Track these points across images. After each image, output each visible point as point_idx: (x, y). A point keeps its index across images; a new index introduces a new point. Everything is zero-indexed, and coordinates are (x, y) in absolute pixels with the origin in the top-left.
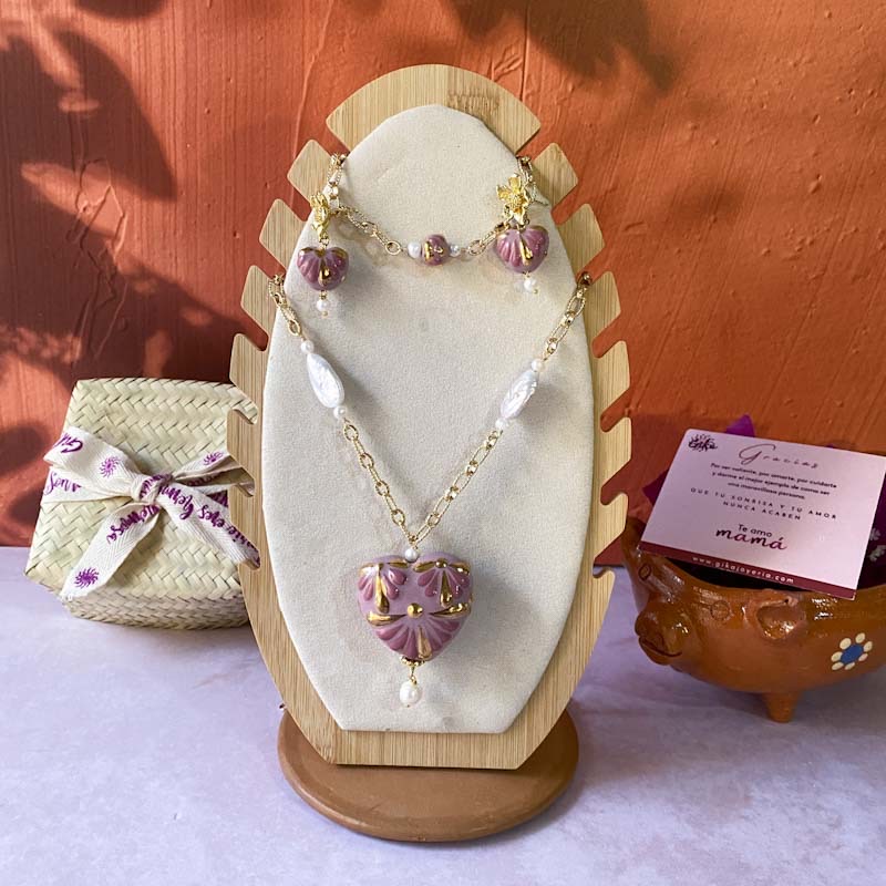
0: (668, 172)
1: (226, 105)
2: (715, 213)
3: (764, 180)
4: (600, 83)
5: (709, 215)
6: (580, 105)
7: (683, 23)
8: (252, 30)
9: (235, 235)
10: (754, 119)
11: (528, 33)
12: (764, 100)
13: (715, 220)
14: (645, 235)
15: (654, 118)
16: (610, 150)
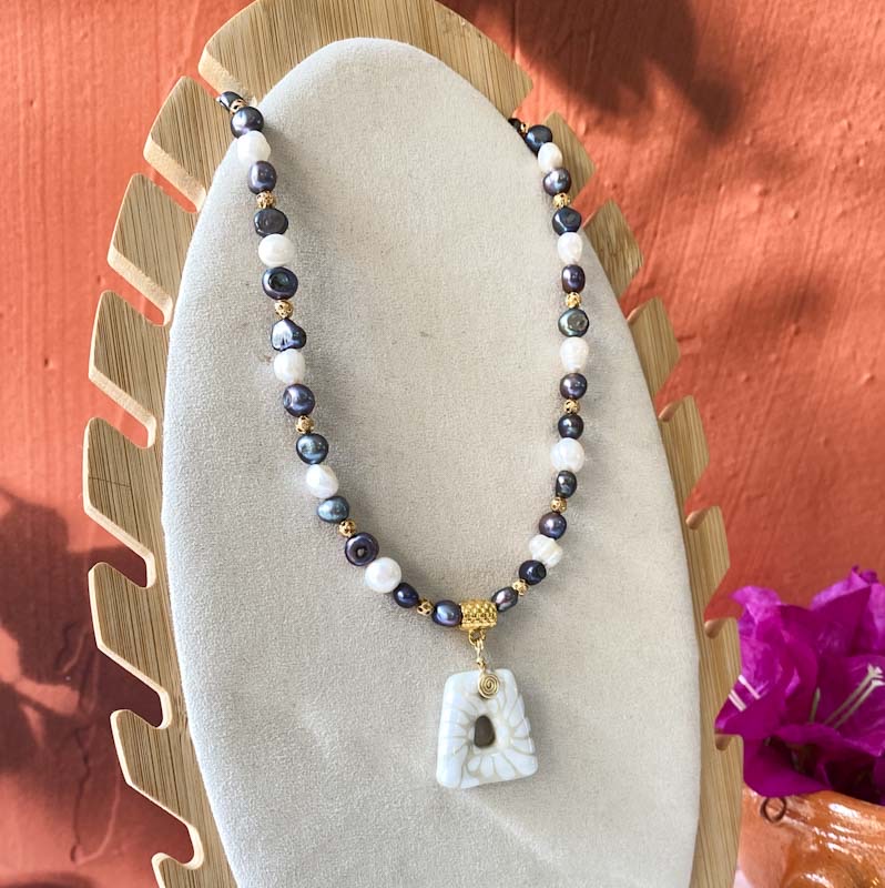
0: (729, 258)
1: (27, 149)
2: (796, 321)
3: (863, 272)
4: (626, 123)
5: (788, 326)
6: (597, 155)
7: (744, 33)
8: (69, 22)
9: (46, 362)
10: (848, 180)
11: (517, 42)
12: (860, 152)
13: (797, 332)
14: (698, 355)
15: (706, 175)
16: (644, 224)
